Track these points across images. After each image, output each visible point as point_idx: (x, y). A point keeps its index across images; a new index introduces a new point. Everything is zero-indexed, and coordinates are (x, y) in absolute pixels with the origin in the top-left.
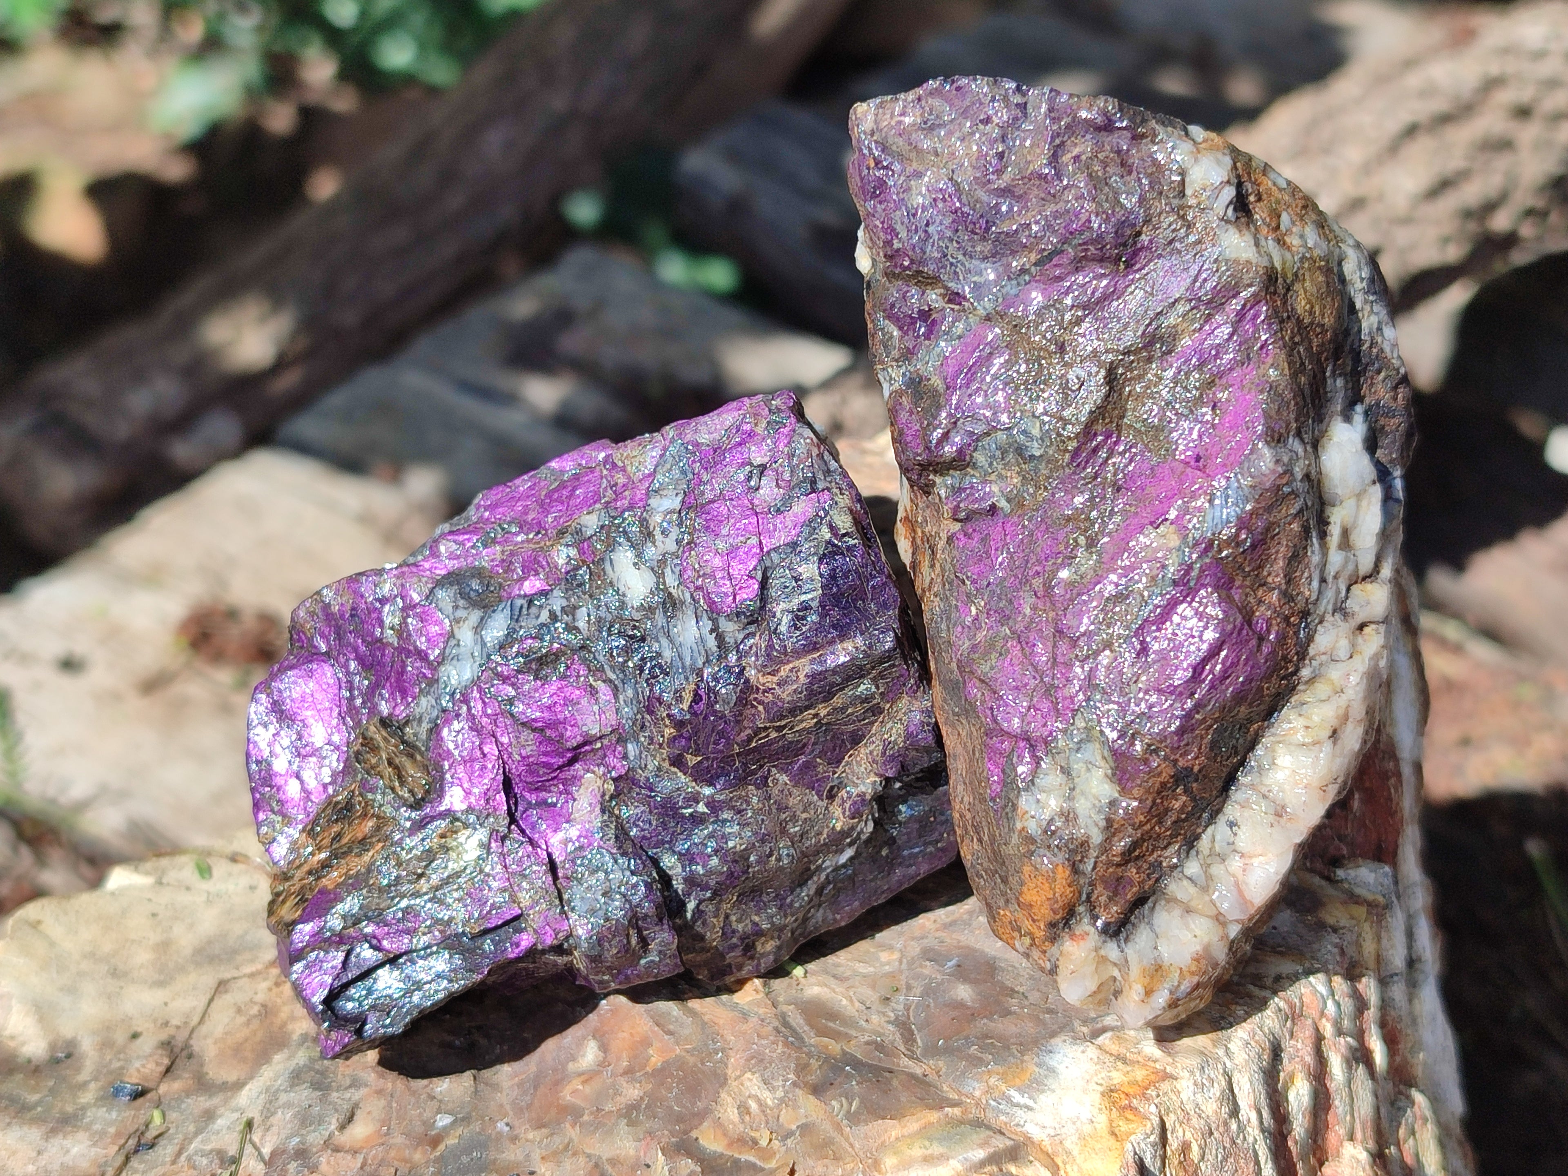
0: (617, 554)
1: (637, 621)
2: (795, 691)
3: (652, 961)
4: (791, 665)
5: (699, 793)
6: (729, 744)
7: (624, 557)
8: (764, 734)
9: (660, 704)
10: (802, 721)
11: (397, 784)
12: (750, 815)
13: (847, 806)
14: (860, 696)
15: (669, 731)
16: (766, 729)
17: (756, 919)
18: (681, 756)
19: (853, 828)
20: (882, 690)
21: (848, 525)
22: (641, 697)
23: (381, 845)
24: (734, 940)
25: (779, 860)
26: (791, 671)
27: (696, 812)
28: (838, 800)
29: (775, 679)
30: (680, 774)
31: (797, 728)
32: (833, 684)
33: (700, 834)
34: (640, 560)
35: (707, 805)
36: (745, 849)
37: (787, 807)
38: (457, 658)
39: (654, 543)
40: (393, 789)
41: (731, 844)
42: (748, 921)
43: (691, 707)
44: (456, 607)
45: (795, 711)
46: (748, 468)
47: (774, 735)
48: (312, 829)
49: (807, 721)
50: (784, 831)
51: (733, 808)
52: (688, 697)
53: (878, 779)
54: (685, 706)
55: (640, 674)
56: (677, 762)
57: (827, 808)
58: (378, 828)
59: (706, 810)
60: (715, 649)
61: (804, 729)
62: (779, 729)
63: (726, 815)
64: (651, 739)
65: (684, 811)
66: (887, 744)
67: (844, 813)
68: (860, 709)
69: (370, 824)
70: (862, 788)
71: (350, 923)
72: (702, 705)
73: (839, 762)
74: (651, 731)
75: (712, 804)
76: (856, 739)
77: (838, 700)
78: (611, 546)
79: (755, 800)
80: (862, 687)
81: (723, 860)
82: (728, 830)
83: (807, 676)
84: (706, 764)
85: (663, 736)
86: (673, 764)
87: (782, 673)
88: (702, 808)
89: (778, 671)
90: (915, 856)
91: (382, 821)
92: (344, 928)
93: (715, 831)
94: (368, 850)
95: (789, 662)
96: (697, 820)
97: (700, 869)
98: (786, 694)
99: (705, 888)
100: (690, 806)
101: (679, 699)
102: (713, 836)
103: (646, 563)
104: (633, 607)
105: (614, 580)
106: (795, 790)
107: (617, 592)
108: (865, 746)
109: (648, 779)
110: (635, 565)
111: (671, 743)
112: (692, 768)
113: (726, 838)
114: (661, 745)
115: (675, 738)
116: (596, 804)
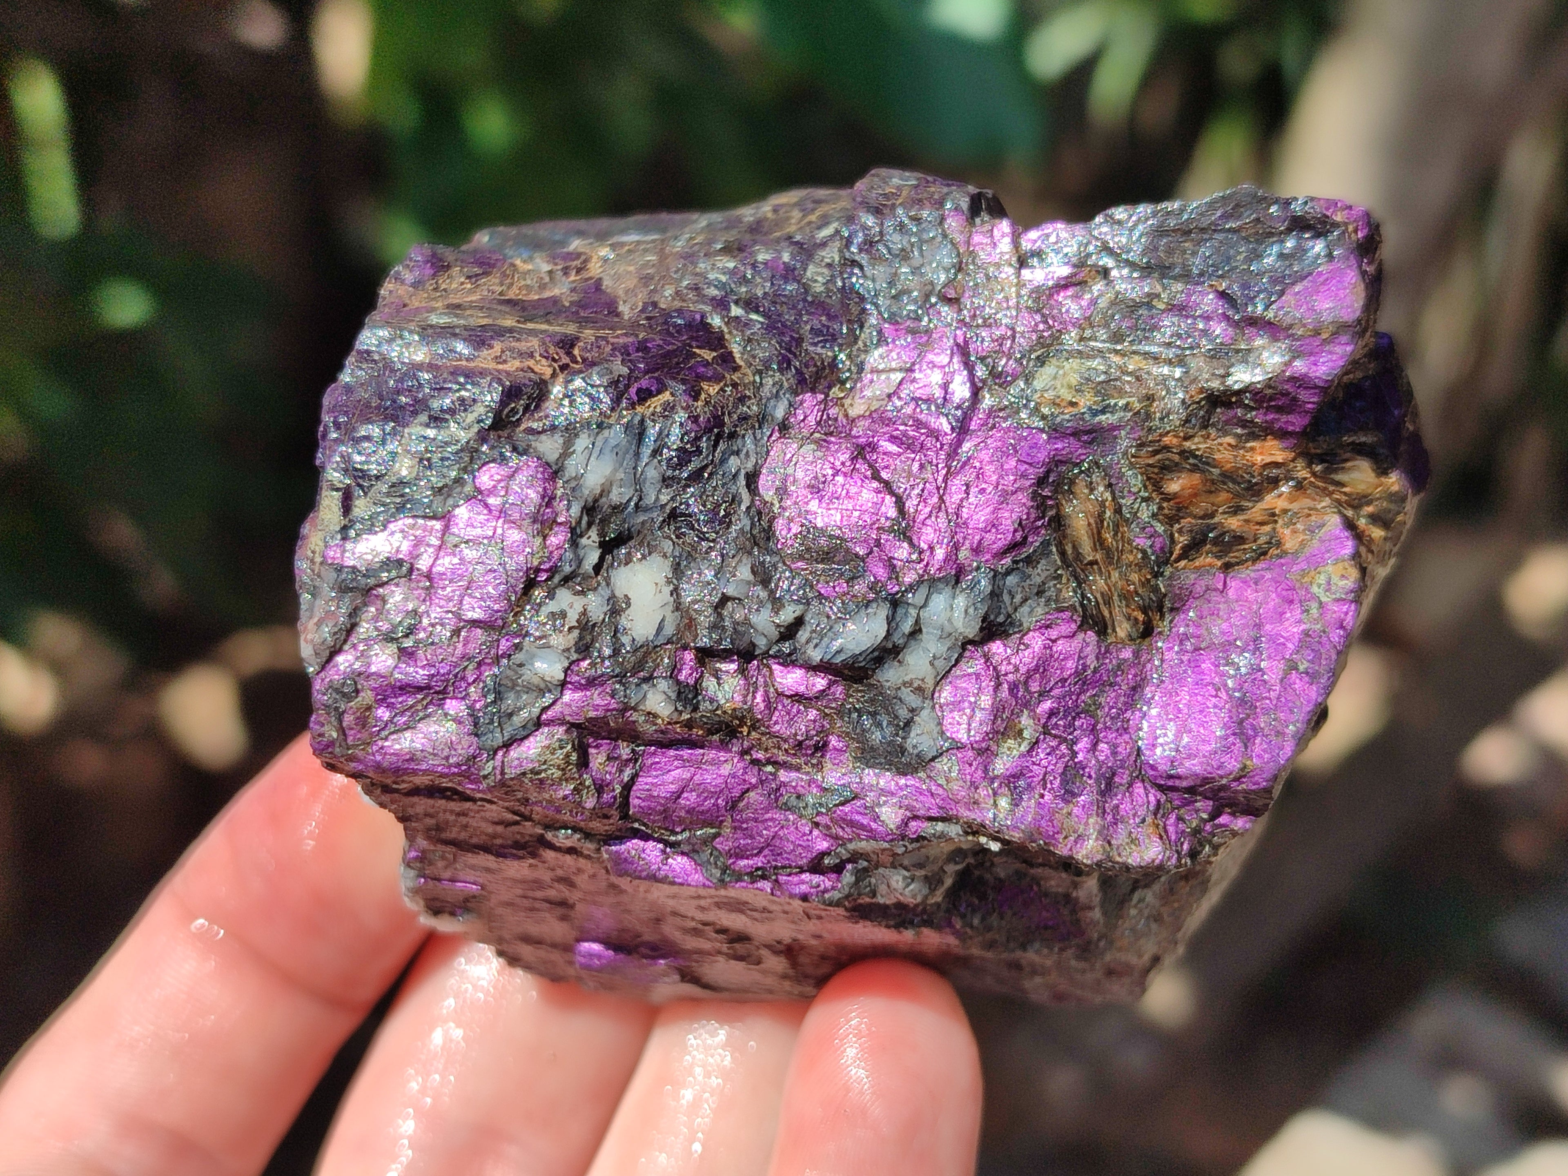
0: (644, 634)
1: (671, 539)
4: (500, 367)
5: (726, 325)
7: (641, 624)
9: (697, 419)
11: (1108, 518)
12: (686, 282)
13: (577, 260)
14: (456, 316)
15: (711, 390)
16: (589, 335)
18: (717, 364)
22: (721, 446)
23: (1165, 443)
25: (691, 239)
26: (505, 362)
27: (747, 311)
29: (531, 363)
30: (736, 352)
32: (470, 330)
33: (761, 289)
34: (617, 608)
35: (728, 310)
36: (718, 253)
37: (642, 279)
38: (944, 639)
39: (584, 613)
40: (1118, 510)
41: (730, 265)
43: (659, 392)
44: (914, 712)
46: (408, 643)
48: (1270, 546)
50: (664, 257)
51: (702, 296)
52: (656, 403)
54: (666, 396)
55: (704, 468)
56: (726, 362)
57: (603, 270)
58: (1164, 469)
59: (733, 306)
60: (584, 435)
61: (551, 324)
62: (577, 331)
63: (713, 292)
64: (741, 401)
65: (760, 320)
66: (473, 277)
67: (589, 260)
68: (468, 312)
69: (1174, 487)
72: (644, 383)
73: (548, 297)
74: (736, 406)
75: (721, 308)
76: (506, 302)
77: (486, 322)
78: (645, 651)
79: (668, 296)
80: (443, 321)
81: (752, 255)
82: (724, 279)
83: (491, 347)
84: (695, 343)
85: (722, 391)
86: (737, 365)
87: (517, 364)
88: (736, 311)
89: (521, 370)
91: (1155, 478)
92: (1263, 346)
93: (739, 284)
94: (1193, 452)
95: (500, 371)
96: (750, 304)
97: (786, 259)
98: (532, 343)
99: (795, 244)
100: (749, 319)
101: (669, 408)
102: (744, 280)
103: (612, 598)
104: (665, 556)
105: (671, 608)
106: (621, 293)
107: (675, 591)
108: (501, 294)
109: (781, 370)
110: (629, 605)
111: (717, 378)
112: (714, 350)
113: (732, 272)
114: (735, 385)
115: (709, 379)
116: (867, 377)
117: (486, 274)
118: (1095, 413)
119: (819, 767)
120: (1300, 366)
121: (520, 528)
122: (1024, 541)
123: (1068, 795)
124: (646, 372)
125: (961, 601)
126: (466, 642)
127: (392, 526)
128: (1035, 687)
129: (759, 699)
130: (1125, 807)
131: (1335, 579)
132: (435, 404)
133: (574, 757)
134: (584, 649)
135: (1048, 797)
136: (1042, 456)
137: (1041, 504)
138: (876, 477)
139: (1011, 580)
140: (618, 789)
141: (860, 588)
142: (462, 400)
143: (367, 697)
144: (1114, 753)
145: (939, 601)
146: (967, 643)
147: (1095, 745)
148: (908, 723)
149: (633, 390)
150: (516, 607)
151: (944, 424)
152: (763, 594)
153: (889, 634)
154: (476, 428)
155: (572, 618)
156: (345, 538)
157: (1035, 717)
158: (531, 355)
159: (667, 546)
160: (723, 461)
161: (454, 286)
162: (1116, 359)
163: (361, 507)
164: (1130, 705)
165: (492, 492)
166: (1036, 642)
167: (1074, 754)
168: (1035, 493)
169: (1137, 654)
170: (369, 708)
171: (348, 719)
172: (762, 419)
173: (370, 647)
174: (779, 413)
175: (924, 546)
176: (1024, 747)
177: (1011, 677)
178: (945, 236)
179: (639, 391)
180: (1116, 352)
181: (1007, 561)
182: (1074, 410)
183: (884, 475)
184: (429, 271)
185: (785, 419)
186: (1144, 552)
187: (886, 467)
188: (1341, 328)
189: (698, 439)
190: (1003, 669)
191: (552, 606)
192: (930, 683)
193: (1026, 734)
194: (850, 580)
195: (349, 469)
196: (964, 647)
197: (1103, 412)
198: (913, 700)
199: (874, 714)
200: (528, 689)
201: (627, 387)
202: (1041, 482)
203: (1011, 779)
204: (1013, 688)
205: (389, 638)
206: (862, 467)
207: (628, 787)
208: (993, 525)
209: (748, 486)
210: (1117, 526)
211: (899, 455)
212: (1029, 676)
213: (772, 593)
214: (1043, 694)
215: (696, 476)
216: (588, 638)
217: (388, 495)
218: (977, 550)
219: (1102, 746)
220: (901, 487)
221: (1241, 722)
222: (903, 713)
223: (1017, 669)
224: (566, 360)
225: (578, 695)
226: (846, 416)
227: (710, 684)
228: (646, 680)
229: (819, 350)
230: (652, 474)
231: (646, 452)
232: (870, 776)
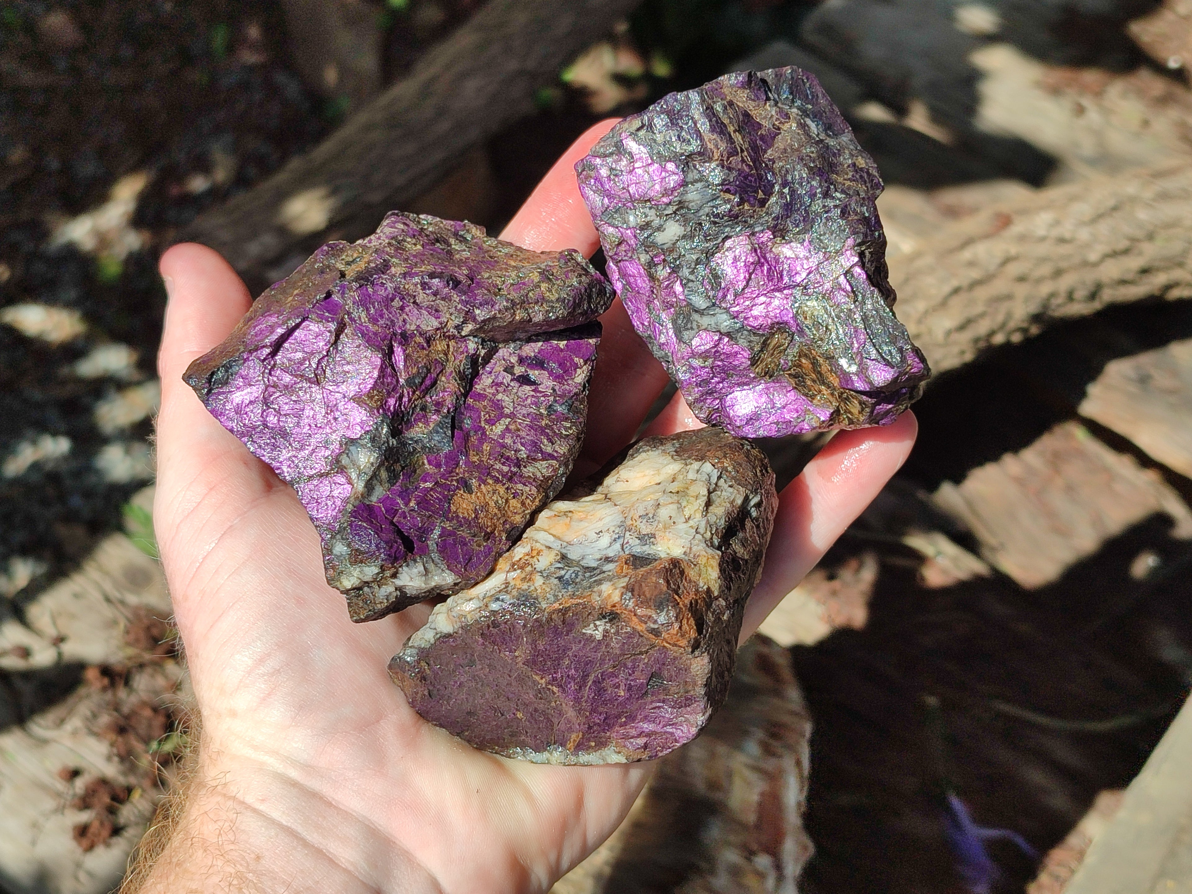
0: (659, 241)
1: (692, 229)
2: (721, 140)
3: (867, 210)
4: (708, 143)
5: (778, 192)
6: (752, 175)
7: (661, 238)
8: (745, 158)
9: (732, 211)
10: (738, 140)
11: (782, 348)
12: (789, 166)
13: (783, 120)
14: (724, 110)
15: (746, 207)
16: (742, 156)
17: (846, 166)
18: (759, 201)
19: (795, 118)
20: (720, 100)
21: (637, 122)
22: (730, 223)
23: (813, 351)
24: (858, 176)
25: (813, 152)
26: (711, 143)
27: (788, 194)
28: (781, 126)
29: (715, 151)
30: (769, 203)
31: (742, 142)
32: (717, 122)
33: (801, 191)
34: (660, 229)
35: (784, 188)
36: (807, 168)
37: (785, 149)
38: (716, 324)
39: (652, 221)
40: (785, 350)
41: (805, 175)
42: (848, 170)
43: (732, 194)
44: (692, 329)
45: (731, 140)
46: (612, 177)
47: (746, 153)
48: (811, 396)
49: (738, 138)
50: (797, 150)
51: (785, 175)
52: (728, 196)
53: (768, 104)
54: (732, 197)
55: (719, 223)
56: (763, 203)
57: (785, 131)
58: (806, 356)
59: (787, 188)
60: (702, 183)
61: (742, 139)
62: (742, 151)
63: (789, 178)
64: (751, 217)
65: (788, 200)
66: (749, 98)
67: (787, 122)
68: (730, 111)
69: (804, 361)
70: (773, 113)
71: (853, 362)
72: (732, 188)
73: (760, 124)
74: (747, 217)
75: (785, 184)
76: (747, 115)
77: (726, 121)
78: (654, 245)
79: (781, 164)
80: (718, 109)
81: (813, 179)
82: (797, 177)
83: (713, 135)
84: (763, 188)
85: (749, 210)
86: (764, 206)
87: (712, 147)
88: (786, 190)
89: (711, 150)
90: (812, 92)
91: (801, 354)
92: (855, 364)
93: (798, 183)
94: (817, 360)
95: (706, 144)
96: (792, 192)
97: (819, 190)
98: (723, 146)
99: (828, 187)
100: (786, 197)
101: (729, 201)
102: (801, 185)
103: (661, 226)
104: (685, 231)
105: (672, 242)
106: (776, 146)
107: (678, 240)
108: (750, 110)
109: (773, 219)
110: (663, 231)
111: (752, 206)
112: (765, 195)
113: (802, 178)
114: (754, 211)
115: (750, 203)
116: (788, 246)
117: (754, 100)
118: (807, 327)
119: (664, 310)
120: (855, 378)
121: (661, 188)
122: (759, 329)
123: (698, 385)
124: (736, 186)
125: (728, 323)
126: (623, 193)
127: (641, 147)
128: (722, 357)
129: (666, 283)
130: (709, 401)
131: (813, 420)
132: (684, 133)
133: (617, 243)
134: (642, 228)
135: (694, 379)
136: (785, 319)
137: (772, 327)
138: (750, 274)
139: (745, 332)
140: (620, 259)
141: (711, 293)
142: (689, 141)
143: (593, 174)
144: (721, 389)
145: (725, 316)
146: (719, 331)
147: (719, 383)
148: (688, 329)
149: (727, 187)
150: (639, 201)
151: (786, 279)
152: (693, 266)
153: (705, 309)
154: (683, 151)
155: (648, 219)
156: (630, 135)
157: (713, 362)
158: (718, 149)
159: (689, 229)
160: (726, 226)
161: (741, 95)
162: (830, 320)
163: (642, 133)
164: (739, 385)
165: (667, 171)
166: (736, 348)
167: (712, 379)
168: (773, 324)
169: (754, 378)
170: (591, 177)
171: (585, 173)
172: (751, 226)
173: (606, 166)
174: (756, 230)
175: (736, 303)
176: (702, 365)
177: (719, 349)
178: (844, 242)
179: (728, 189)
180: (833, 320)
181: (749, 328)
182: (803, 320)
183: (753, 276)
184: (739, 85)
185: (756, 232)
186: (779, 364)
187: (756, 274)
188: (870, 383)
189: (725, 216)
190: (721, 346)
191: (647, 211)
192: (703, 327)
193: (706, 363)
194: (712, 289)
195: (651, 120)
196: (717, 331)
197: (809, 329)
198: (695, 326)
199: (684, 317)
200: (624, 219)
201: (727, 184)
202: (778, 323)
203: (691, 366)
204: (717, 352)
205: (611, 169)
206: (752, 267)
207: (622, 260)
208: (756, 318)
209: (723, 239)
210: (780, 352)
211: (764, 275)
212: (724, 353)
213: (695, 268)
214: (722, 360)
215: (715, 223)
216: (646, 227)
217: (649, 140)
218: (746, 318)
219: (721, 385)
220: (752, 283)
221: (751, 419)
222: (689, 326)
223: (723, 349)
224: (725, 159)
225: (630, 234)
226: (771, 248)
227: (660, 267)
228: (646, 251)
229: (790, 224)
230: (707, 210)
231: (710, 204)
232: (670, 326)
